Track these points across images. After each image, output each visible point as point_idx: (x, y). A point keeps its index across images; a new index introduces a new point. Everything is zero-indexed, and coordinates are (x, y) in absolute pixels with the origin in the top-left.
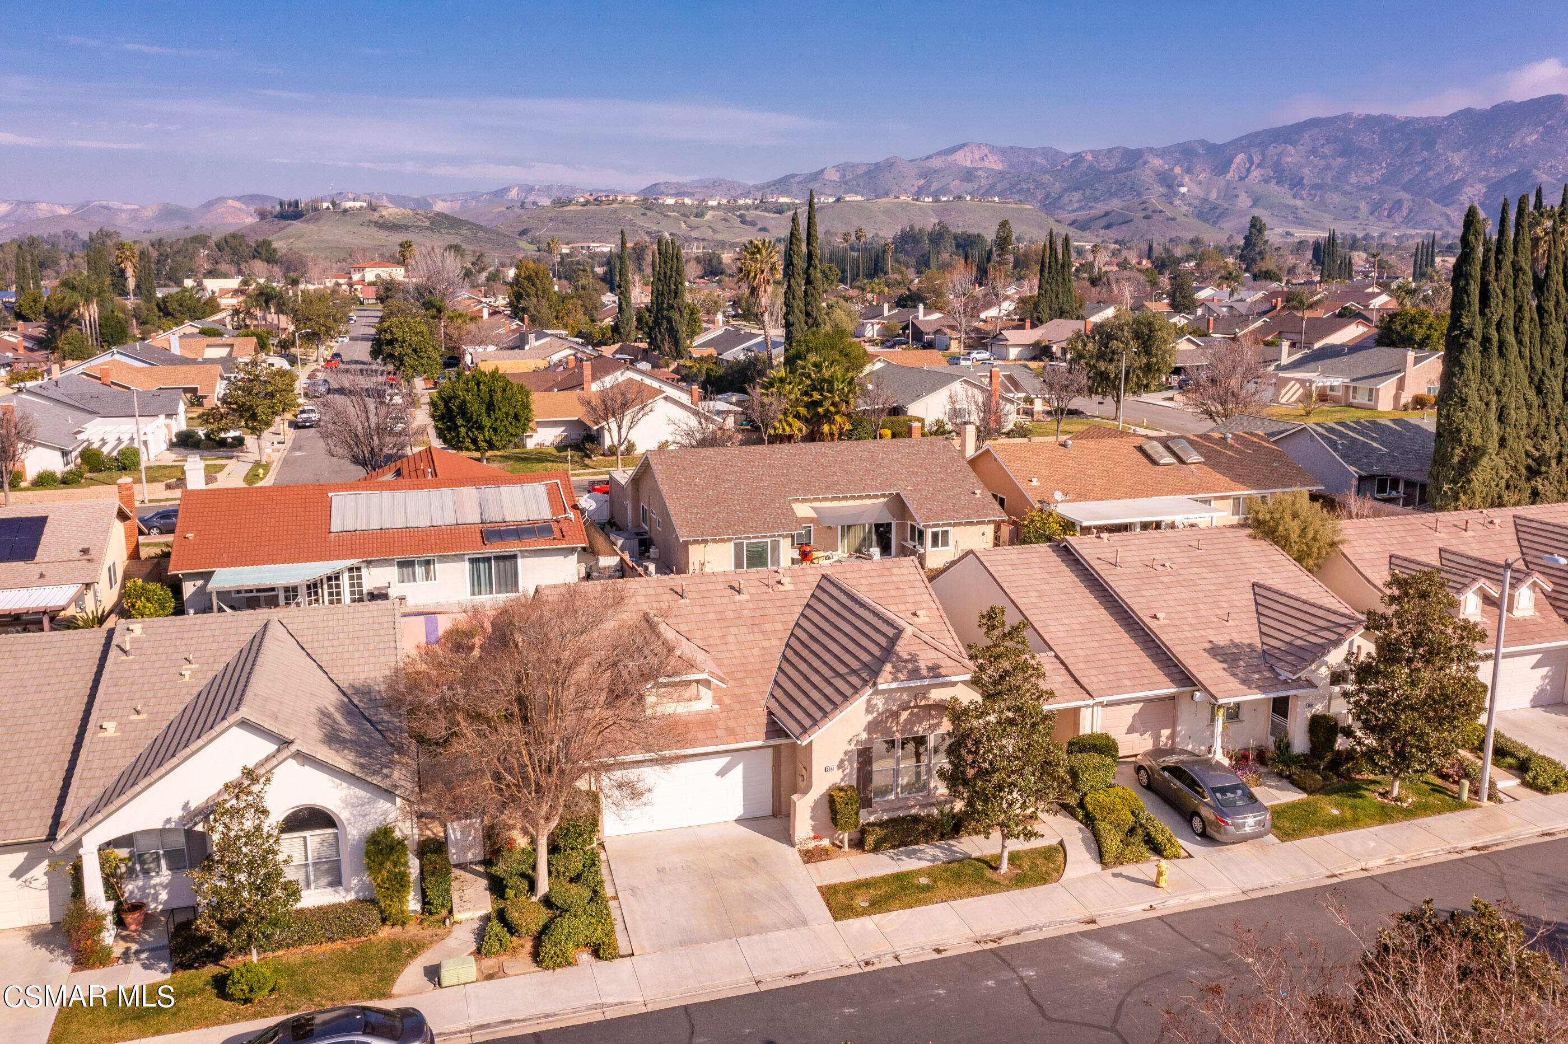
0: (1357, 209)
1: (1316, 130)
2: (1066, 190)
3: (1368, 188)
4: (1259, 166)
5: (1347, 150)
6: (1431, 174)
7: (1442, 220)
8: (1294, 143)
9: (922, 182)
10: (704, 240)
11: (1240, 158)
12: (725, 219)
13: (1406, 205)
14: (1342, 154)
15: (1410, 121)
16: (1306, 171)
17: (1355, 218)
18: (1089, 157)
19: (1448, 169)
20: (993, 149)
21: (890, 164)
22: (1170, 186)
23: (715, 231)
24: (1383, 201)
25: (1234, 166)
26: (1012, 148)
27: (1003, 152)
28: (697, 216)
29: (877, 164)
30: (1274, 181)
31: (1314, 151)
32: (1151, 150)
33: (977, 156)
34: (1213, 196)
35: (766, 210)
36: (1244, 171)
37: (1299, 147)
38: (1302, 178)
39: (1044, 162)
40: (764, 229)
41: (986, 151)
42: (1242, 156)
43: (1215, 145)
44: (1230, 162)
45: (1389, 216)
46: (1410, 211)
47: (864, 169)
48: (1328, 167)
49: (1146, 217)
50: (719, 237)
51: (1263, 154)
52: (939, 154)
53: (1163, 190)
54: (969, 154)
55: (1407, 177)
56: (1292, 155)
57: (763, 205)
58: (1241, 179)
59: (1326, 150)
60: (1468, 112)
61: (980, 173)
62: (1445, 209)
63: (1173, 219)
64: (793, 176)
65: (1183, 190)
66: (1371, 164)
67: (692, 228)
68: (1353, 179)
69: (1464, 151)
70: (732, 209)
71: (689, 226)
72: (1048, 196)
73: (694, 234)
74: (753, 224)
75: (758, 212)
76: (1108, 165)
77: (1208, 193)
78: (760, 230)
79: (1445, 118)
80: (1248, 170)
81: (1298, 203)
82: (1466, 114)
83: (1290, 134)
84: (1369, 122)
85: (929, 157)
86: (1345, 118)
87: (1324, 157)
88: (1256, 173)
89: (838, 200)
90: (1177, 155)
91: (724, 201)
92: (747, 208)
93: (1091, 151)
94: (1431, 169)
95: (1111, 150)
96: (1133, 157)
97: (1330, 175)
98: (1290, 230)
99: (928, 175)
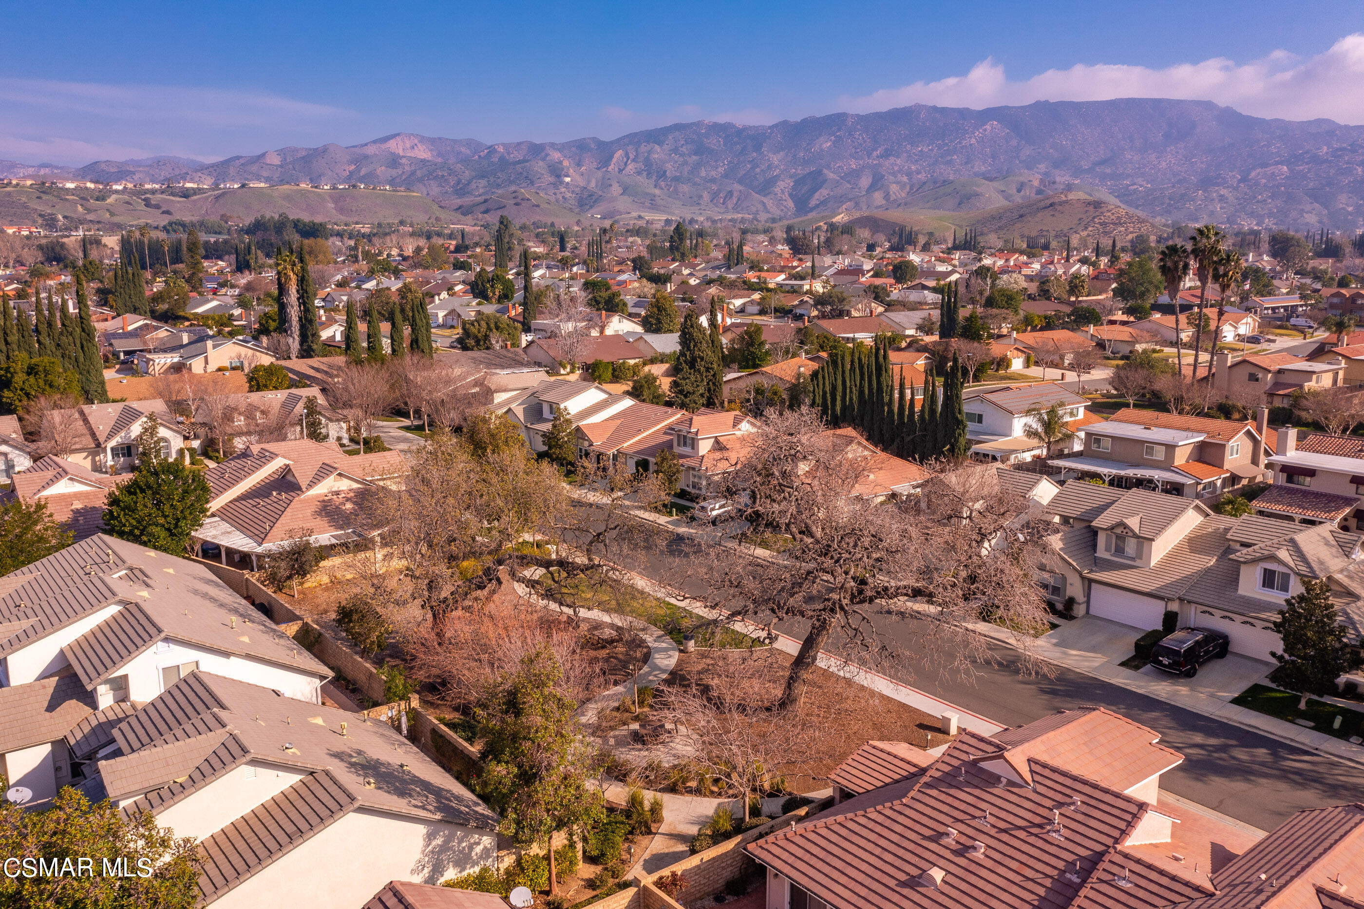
0: (701, 197)
1: (677, 133)
2: (474, 178)
3: (713, 180)
4: (633, 160)
5: (700, 150)
6: (758, 170)
7: (760, 206)
8: (660, 143)
9: (353, 167)
10: (99, 222)
11: (619, 154)
12: (127, 203)
13: (735, 194)
14: (696, 153)
15: (745, 129)
16: (669, 166)
17: (699, 204)
18: (501, 149)
19: (770, 167)
20: (423, 139)
21: (324, 151)
22: (558, 176)
23: (112, 214)
24: (719, 191)
25: (614, 160)
26: (440, 139)
27: (433, 142)
28: (97, 199)
29: (315, 150)
30: (645, 173)
31: (675, 150)
32: (553, 145)
33: (408, 145)
34: (593, 184)
35: (172, 194)
36: (622, 164)
37: (665, 147)
38: (665, 172)
39: (468, 152)
40: (167, 212)
41: (416, 141)
42: (620, 152)
43: (604, 142)
44: (611, 157)
45: (724, 203)
46: (739, 199)
47: (304, 153)
48: (685, 163)
49: (516, 204)
50: (116, 219)
51: (637, 151)
52: (375, 142)
53: (552, 179)
54: (400, 143)
55: (742, 173)
56: (658, 153)
57: (170, 190)
58: (620, 171)
59: (684, 149)
60: (785, 122)
61: (404, 161)
62: (763, 199)
63: (538, 206)
64: (238, 158)
65: (568, 179)
66: (716, 161)
67: (89, 211)
68: (703, 173)
69: (782, 153)
70: (138, 192)
71: (86, 209)
72: (459, 182)
73: (90, 217)
74: (157, 207)
75: (164, 196)
76: (517, 156)
77: (589, 182)
78: (164, 212)
79: (770, 127)
80: (626, 164)
81: (657, 192)
82: (784, 125)
83: (656, 136)
84: (717, 128)
85: (366, 145)
86: (699, 124)
87: (682, 155)
88: (631, 167)
89: (243, 186)
90: (574, 149)
91: (130, 186)
92: (153, 192)
93: (503, 144)
94: (758, 166)
95: (519, 144)
96: (537, 150)
97: (687, 169)
98: (642, 214)
99: (360, 160)
